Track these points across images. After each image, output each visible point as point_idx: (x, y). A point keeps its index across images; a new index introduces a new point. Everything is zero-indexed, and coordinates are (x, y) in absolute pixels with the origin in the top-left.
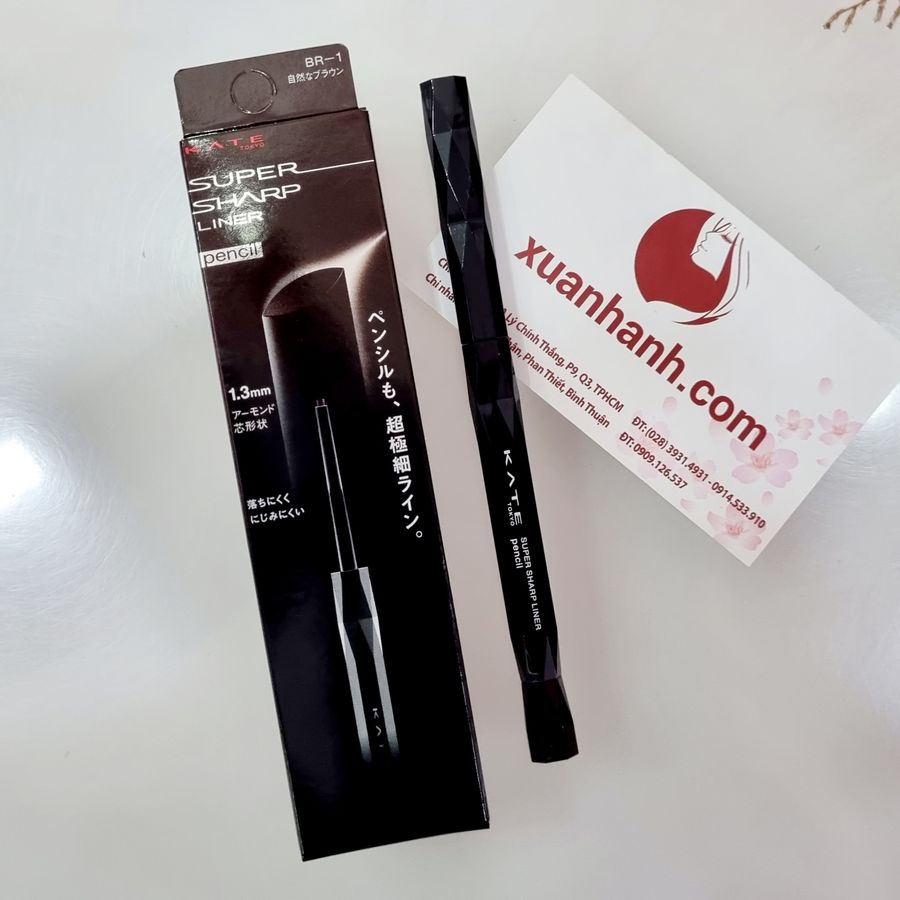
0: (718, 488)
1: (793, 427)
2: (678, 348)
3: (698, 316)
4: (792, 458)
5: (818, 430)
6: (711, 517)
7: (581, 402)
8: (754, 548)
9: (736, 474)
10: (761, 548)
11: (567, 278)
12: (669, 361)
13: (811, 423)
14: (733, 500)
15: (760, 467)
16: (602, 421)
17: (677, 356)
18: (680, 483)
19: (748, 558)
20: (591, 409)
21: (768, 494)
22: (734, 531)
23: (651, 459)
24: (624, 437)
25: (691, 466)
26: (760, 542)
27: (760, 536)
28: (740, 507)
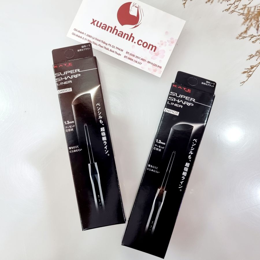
0: (149, 62)
1: (162, 44)
2: (132, 34)
3: (134, 26)
4: (164, 51)
5: (168, 44)
6: (149, 69)
7: (113, 52)
8: (161, 73)
9: (152, 58)
10: (162, 73)
11: (103, 26)
12: (130, 37)
13: (166, 42)
14: (153, 64)
15: (157, 55)
16: (119, 55)
17: (132, 36)
18: (140, 63)
19: (159, 76)
20: (116, 53)
21: (160, 61)
22: (155, 71)
23: (132, 60)
24: (125, 57)
25: (142, 59)
26: (161, 71)
27: (161, 70)
28: (155, 65)
